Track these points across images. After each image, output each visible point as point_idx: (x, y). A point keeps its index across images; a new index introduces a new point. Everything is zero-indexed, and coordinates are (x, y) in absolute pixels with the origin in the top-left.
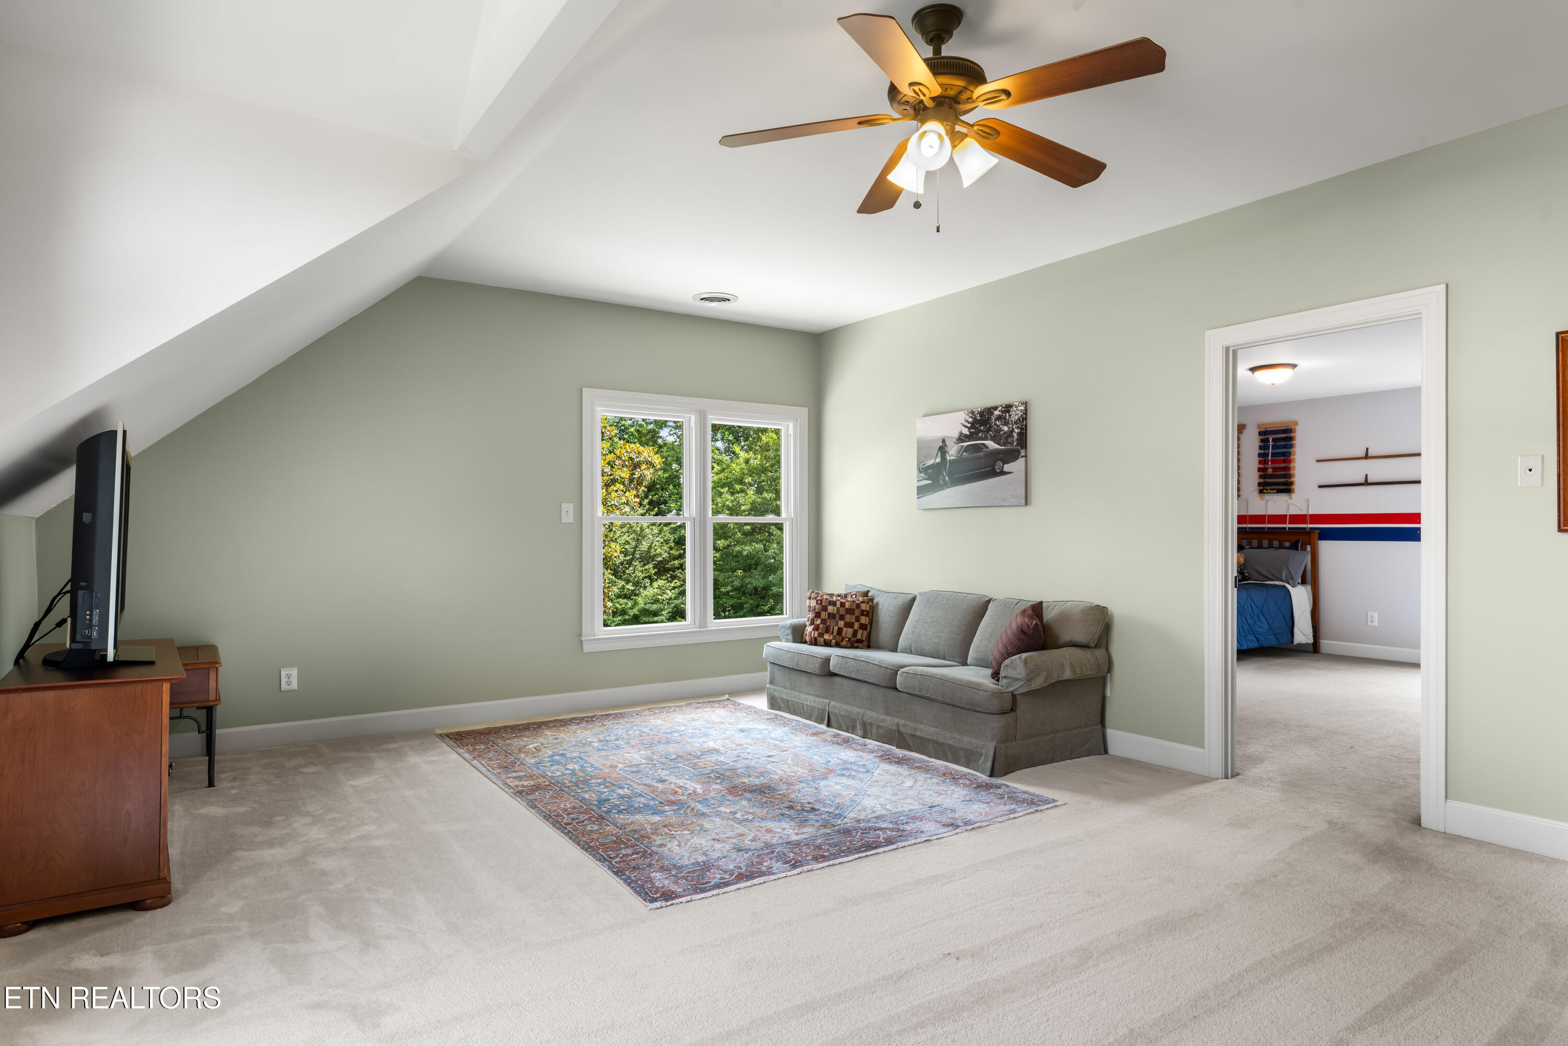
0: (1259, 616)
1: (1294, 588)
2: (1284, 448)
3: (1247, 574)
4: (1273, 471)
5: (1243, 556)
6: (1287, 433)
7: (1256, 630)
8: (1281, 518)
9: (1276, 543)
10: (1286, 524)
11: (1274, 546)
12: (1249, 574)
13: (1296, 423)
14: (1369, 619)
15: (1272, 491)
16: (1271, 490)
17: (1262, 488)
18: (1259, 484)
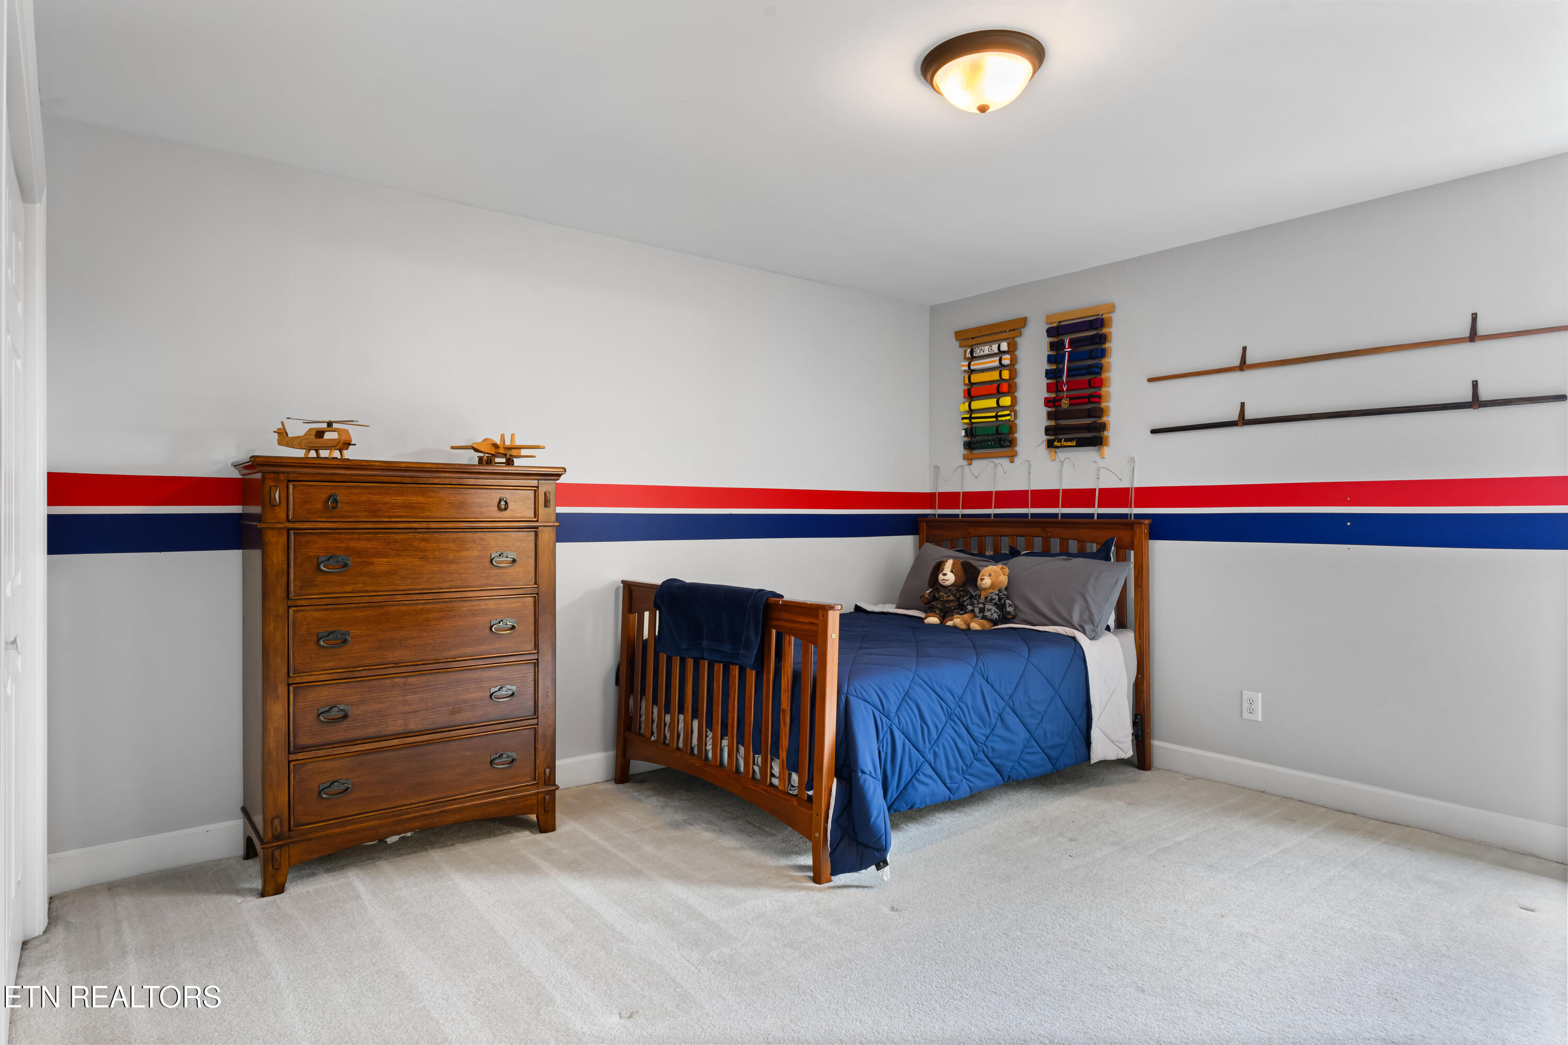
0: (1005, 715)
1: (1093, 642)
2: (1091, 358)
3: (1010, 609)
4: (1070, 405)
5: (1007, 570)
6: (1096, 329)
7: (993, 749)
8: (1082, 497)
9: (1073, 546)
10: (1094, 507)
11: (1070, 551)
12: (1016, 608)
13: (1112, 308)
14: (1246, 705)
15: (1069, 443)
16: (1066, 440)
17: (1052, 437)
18: (1048, 430)
